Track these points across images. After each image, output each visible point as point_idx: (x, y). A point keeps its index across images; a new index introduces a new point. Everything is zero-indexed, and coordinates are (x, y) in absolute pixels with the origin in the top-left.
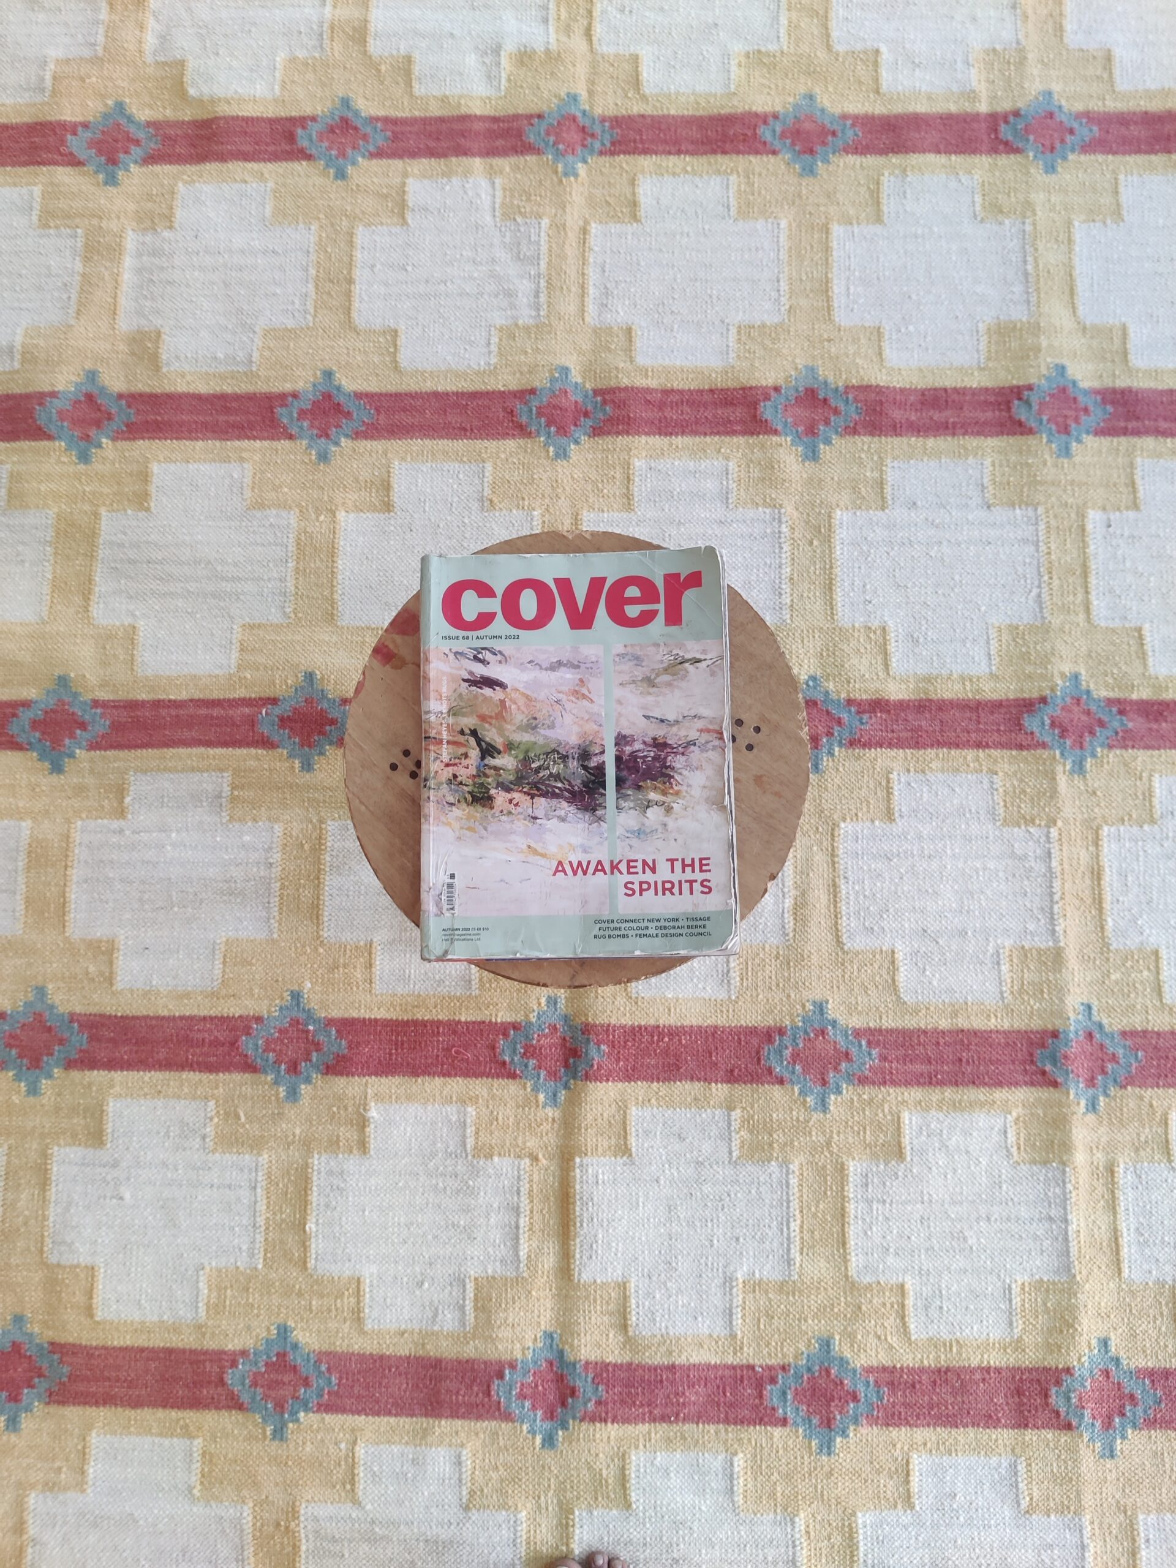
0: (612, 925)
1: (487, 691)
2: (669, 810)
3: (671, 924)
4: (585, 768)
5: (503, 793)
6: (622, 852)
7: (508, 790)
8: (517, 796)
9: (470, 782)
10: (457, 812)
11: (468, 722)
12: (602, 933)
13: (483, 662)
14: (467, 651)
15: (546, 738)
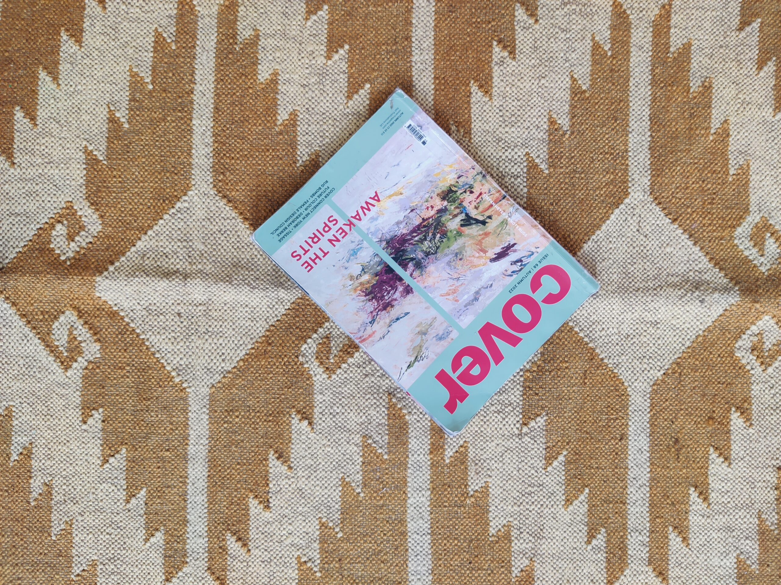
0: (324, 195)
1: (498, 250)
2: (351, 278)
3: (296, 223)
4: (412, 259)
5: (439, 207)
6: (353, 236)
7: (439, 211)
8: (432, 213)
9: (461, 197)
10: (454, 176)
11: (492, 225)
12: (326, 186)
13: (515, 262)
14: (529, 260)
15: (446, 255)
